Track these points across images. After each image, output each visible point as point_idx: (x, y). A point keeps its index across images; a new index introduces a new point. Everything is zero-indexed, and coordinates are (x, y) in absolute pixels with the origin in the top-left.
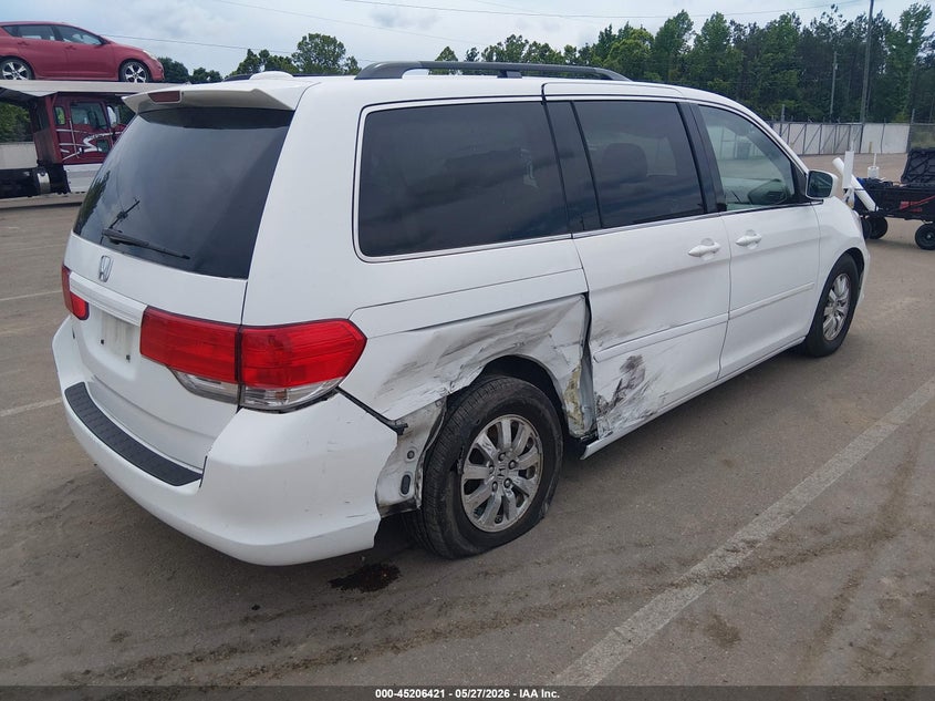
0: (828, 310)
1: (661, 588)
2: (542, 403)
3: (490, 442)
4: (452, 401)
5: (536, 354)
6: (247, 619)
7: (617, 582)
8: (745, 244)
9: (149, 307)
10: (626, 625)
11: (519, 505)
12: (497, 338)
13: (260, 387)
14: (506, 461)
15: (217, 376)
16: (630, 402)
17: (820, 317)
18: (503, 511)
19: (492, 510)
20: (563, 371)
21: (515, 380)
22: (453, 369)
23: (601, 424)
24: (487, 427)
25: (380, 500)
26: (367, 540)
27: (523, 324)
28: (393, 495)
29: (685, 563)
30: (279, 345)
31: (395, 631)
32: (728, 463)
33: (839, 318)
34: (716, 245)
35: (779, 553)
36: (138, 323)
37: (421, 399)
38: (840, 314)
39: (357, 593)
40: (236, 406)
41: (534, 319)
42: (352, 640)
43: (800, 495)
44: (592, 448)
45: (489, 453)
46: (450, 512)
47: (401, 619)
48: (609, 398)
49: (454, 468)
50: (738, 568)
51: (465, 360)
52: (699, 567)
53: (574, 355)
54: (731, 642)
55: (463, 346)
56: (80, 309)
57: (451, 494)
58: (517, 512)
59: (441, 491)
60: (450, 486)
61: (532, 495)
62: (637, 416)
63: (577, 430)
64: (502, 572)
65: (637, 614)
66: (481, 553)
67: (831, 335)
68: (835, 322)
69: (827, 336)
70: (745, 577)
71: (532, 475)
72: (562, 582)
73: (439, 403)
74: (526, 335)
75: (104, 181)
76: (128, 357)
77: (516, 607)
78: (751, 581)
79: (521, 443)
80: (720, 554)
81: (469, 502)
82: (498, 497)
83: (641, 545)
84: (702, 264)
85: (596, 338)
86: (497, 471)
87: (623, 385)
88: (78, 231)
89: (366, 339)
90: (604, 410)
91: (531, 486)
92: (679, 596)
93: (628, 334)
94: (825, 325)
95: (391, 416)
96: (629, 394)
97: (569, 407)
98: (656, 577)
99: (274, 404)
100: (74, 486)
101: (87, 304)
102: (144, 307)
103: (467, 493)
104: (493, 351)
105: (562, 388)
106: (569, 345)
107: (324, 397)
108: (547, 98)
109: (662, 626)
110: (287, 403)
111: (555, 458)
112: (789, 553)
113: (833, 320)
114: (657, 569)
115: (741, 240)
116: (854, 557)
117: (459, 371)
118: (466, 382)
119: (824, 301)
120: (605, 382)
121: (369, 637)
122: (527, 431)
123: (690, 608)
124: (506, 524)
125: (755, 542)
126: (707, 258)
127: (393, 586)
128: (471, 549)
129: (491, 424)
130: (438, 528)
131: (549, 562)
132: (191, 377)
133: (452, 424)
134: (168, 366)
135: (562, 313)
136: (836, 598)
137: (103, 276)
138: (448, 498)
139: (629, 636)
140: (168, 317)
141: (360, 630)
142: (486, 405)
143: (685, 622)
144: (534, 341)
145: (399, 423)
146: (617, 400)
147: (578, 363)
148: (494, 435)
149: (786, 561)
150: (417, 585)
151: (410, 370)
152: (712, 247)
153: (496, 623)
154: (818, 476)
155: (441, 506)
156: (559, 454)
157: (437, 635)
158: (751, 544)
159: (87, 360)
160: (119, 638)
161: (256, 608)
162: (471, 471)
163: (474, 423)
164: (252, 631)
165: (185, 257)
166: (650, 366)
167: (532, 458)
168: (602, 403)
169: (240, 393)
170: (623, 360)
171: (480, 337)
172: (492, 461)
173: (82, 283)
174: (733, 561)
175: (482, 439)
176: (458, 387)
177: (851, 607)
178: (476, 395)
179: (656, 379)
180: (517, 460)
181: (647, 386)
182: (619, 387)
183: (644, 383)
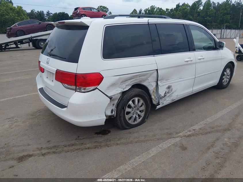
0: (224, 77)
1: (170, 138)
2: (145, 95)
3: (132, 103)
4: (124, 93)
5: (145, 84)
6: (76, 139)
7: (160, 136)
8: (200, 59)
9: (57, 69)
10: (161, 145)
11: (139, 119)
12: (135, 79)
13: (80, 87)
14: (136, 108)
15: (71, 85)
16: (168, 96)
17: (221, 79)
18: (135, 120)
19: (133, 119)
20: (151, 88)
21: (139, 89)
22: (124, 86)
23: (161, 101)
24: (132, 100)
25: (106, 114)
26: (103, 123)
27: (141, 76)
28: (109, 113)
29: (177, 133)
30: (85, 78)
31: (109, 143)
32: (192, 112)
33: (227, 79)
34: (192, 59)
35: (201, 132)
36: (55, 73)
37: (116, 92)
38: (228, 78)
39: (101, 135)
40: (75, 91)
41: (144, 75)
42: (99, 144)
43: (209, 120)
44: (158, 107)
45: (132, 106)
46: (122, 119)
47: (110, 141)
48: (163, 95)
49: (123, 108)
50: (190, 135)
51: (127, 84)
52: (181, 134)
53: (154, 84)
54: (185, 150)
55: (126, 80)
56: (42, 70)
57: (123, 114)
58: (139, 120)
59: (120, 114)
60: (122, 112)
61: (143, 117)
62: (170, 100)
63: (155, 102)
64: (134, 133)
65: (164, 143)
66: (130, 129)
67: (225, 84)
68: (226, 80)
69: (224, 84)
70: (191, 137)
71: (143, 112)
72: (147, 136)
73: (120, 93)
74: (142, 79)
75: (48, 42)
76: (53, 81)
77: (136, 140)
78: (192, 138)
79: (140, 104)
80: (186, 132)
81: (127, 117)
82: (134, 116)
83: (167, 129)
84: (188, 64)
85: (160, 80)
86: (134, 110)
87: (166, 92)
88: (42, 53)
89: (103, 77)
90: (161, 98)
91: (142, 114)
92: (175, 140)
93: (168, 80)
94: (223, 81)
95: (109, 95)
96: (168, 95)
97: (153, 97)
98: (170, 135)
99: (83, 91)
100: (40, 111)
101: (44, 69)
102: (56, 69)
103: (126, 115)
104: (134, 82)
105: (151, 92)
106: (153, 82)
107: (94, 90)
108: (149, 23)
109: (169, 145)
110: (86, 91)
111: (148, 108)
112: (203, 132)
113: (225, 80)
114: (170, 134)
115: (199, 58)
116: (219, 134)
117: (125, 86)
118: (127, 89)
119: (223, 75)
120: (162, 91)
121: (103, 144)
122: (142, 101)
123: (176, 142)
124: (136, 123)
125: (195, 129)
126: (189, 62)
127: (109, 134)
128: (127, 128)
129: (133, 99)
130: (119, 122)
131: (145, 131)
132: (66, 85)
133: (123, 98)
134: (61, 82)
135: (151, 74)
136: (212, 142)
137: (48, 63)
138: (122, 115)
139: (161, 147)
140: (61, 71)
141: (101, 142)
142: (131, 94)
143: (175, 145)
144: (144, 81)
145: (111, 97)
146: (165, 96)
147: (155, 86)
148: (134, 102)
149: (202, 134)
150: (115, 134)
151: (113, 85)
152: (191, 60)
153: (131, 143)
154: (215, 116)
155: (120, 117)
156: (150, 107)
157: (117, 144)
158: (194, 130)
159: (44, 82)
160: (49, 141)
161: (79, 137)
162: (128, 110)
163: (128, 98)
164: (77, 141)
165: (65, 58)
166: (174, 88)
167: (143, 108)
168: (161, 96)
169: (76, 88)
170: (167, 86)
171: (131, 78)
172: (133, 108)
173: (43, 64)
174: (189, 133)
175: (130, 102)
176: (125, 90)
177: (216, 144)
178: (129, 92)
179: (175, 91)
180: (139, 108)
181: (173, 93)
182: (165, 93)
183: (172, 92)
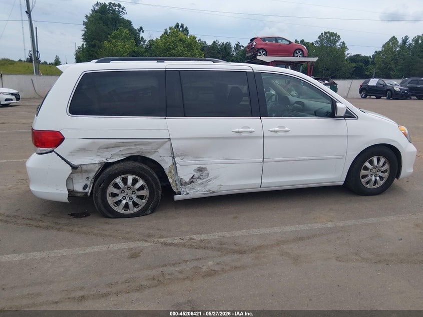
0: (366, 172)
4: (107, 165)
8: (275, 131)
11: (137, 208)
12: (126, 148)
14: (131, 191)
16: (200, 184)
19: (121, 205)
20: (166, 165)
22: (107, 154)
23: (182, 189)
24: (121, 177)
27: (138, 145)
28: (80, 189)
33: (378, 178)
34: (253, 129)
35: (194, 244)
37: (89, 161)
41: (144, 144)
44: (177, 198)
45: (120, 186)
48: (187, 180)
49: (100, 186)
51: (112, 153)
53: (170, 161)
54: (132, 258)
58: (133, 210)
61: (142, 207)
62: (204, 190)
63: (175, 189)
68: (374, 180)
69: (368, 186)
70: (171, 246)
71: (144, 199)
73: (99, 164)
74: (142, 149)
81: (110, 200)
82: (125, 202)
84: (239, 136)
85: (178, 156)
86: (126, 193)
87: (195, 177)
89: (65, 138)
90: (184, 184)
93: (200, 157)
94: (364, 180)
95: (74, 163)
96: (199, 181)
103: (110, 196)
104: (127, 152)
105: (167, 172)
106: (167, 157)
107: (49, 152)
108: (167, 70)
109: (123, 248)
113: (370, 179)
117: (110, 156)
118: (115, 160)
120: (185, 173)
124: (129, 212)
125: (194, 239)
126: (245, 134)
127: (82, 219)
128: (110, 215)
144: (150, 152)
145: (76, 166)
146: (191, 182)
147: (171, 164)
149: (191, 247)
151: (82, 150)
155: (96, 197)
158: (191, 239)
162: (113, 190)
166: (212, 173)
167: (144, 193)
168: (183, 181)
170: (196, 167)
171: (117, 146)
172: (122, 189)
175: (118, 180)
176: (110, 161)
179: (216, 178)
180: (136, 191)
181: (210, 180)
182: (192, 177)
183: (208, 179)
